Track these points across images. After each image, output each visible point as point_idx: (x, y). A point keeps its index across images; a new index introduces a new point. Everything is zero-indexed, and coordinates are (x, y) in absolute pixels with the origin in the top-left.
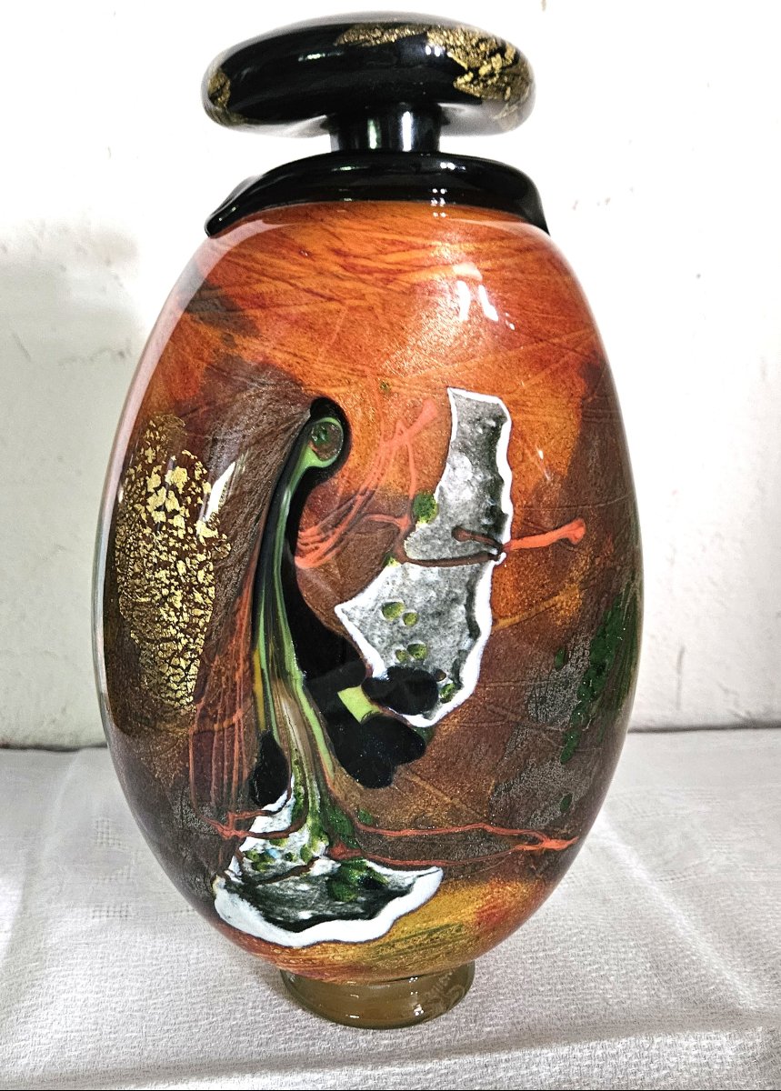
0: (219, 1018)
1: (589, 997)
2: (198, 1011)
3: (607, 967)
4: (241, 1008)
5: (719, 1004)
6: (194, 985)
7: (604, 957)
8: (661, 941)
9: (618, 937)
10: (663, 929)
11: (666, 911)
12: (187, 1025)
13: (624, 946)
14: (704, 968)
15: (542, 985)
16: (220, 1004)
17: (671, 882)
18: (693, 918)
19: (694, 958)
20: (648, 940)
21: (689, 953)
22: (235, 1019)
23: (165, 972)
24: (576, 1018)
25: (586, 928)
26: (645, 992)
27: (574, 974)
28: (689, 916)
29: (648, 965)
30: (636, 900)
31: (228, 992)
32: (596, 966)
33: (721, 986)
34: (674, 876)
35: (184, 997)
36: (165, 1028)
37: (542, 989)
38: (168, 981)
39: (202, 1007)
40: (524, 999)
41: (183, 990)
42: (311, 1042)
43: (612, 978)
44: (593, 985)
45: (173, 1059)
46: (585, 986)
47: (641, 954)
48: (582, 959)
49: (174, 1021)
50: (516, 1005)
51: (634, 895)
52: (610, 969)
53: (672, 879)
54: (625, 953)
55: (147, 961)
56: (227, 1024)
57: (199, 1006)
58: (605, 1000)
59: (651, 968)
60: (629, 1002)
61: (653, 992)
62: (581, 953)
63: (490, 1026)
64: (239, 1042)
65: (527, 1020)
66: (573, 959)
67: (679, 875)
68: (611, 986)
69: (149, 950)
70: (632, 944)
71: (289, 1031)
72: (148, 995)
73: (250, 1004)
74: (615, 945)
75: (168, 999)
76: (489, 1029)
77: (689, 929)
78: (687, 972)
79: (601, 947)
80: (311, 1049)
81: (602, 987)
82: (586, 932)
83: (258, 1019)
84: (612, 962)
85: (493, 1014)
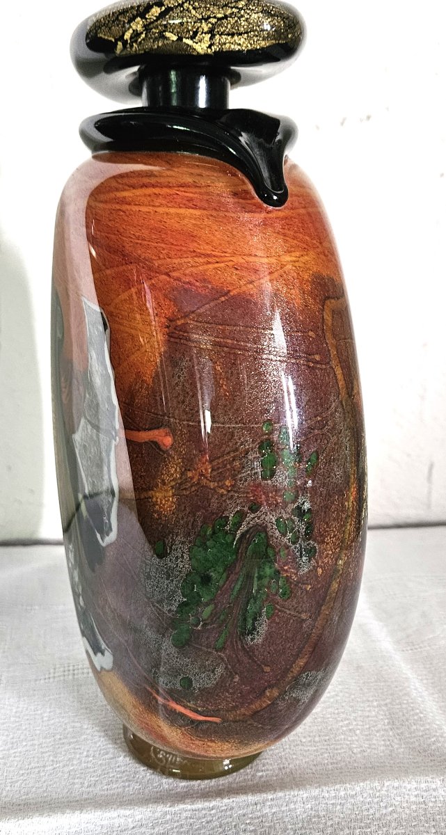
0: (61, 764)
1: (339, 747)
2: (46, 759)
3: (355, 723)
4: (78, 756)
5: (437, 753)
6: (45, 738)
7: (353, 715)
8: (398, 701)
9: (365, 699)
10: (401, 691)
11: (404, 676)
12: (37, 770)
13: (368, 706)
14: (429, 724)
15: (305, 737)
16: (63, 753)
17: (410, 651)
18: (425, 681)
19: (422, 715)
20: (388, 701)
21: (418, 711)
22: (73, 765)
23: (24, 728)
24: (328, 764)
25: (341, 692)
26: (383, 743)
27: (329, 728)
28: (421, 680)
29: (386, 721)
30: (381, 667)
31: (70, 744)
32: (347, 722)
33: (440, 738)
34: (413, 648)
35: (36, 747)
36: (21, 772)
37: (304, 740)
38: (26, 735)
39: (49, 756)
40: (290, 749)
41: (36, 742)
42: (127, 784)
43: (358, 732)
44: (343, 737)
45: (24, 797)
46: (337, 738)
47: (381, 713)
48: (336, 716)
49: (27, 767)
50: (283, 754)
51: (381, 663)
52: (357, 725)
53: (412, 650)
54: (369, 711)
55: (12, 719)
56: (66, 769)
57: (47, 754)
58: (350, 749)
59: (389, 723)
60: (369, 751)
61: (388, 743)
62: (336, 711)
63: (262, 771)
64: (74, 783)
65: (291, 766)
66: (329, 716)
67: (417, 647)
68: (357, 738)
69: (14, 710)
70: (375, 704)
71: (111, 775)
72: (11, 746)
73: (85, 753)
74: (362, 705)
75: (24, 749)
76: (260, 774)
77: (420, 690)
78: (414, 727)
79: (352, 707)
80: (127, 789)
81: (350, 739)
82: (341, 694)
83: (89, 765)
84: (359, 719)
85: (266, 761)
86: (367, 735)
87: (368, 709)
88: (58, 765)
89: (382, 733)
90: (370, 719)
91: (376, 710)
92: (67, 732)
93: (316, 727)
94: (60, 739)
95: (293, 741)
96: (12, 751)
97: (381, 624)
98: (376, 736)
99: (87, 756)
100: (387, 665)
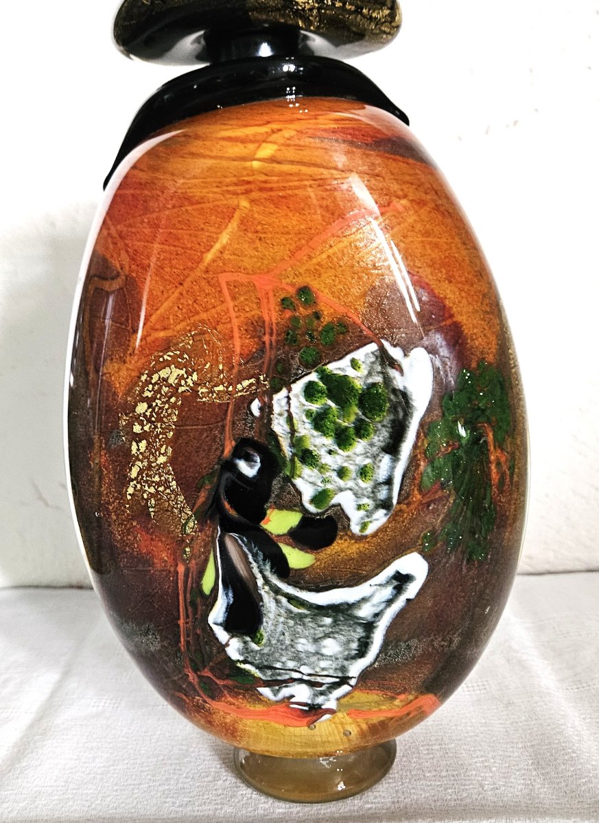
86: (505, 773)
87: (511, 750)
88: (154, 784)
89: (523, 772)
90: (511, 759)
91: (520, 751)
92: (172, 753)
93: (445, 762)
94: (163, 760)
95: (416, 775)
96: (112, 768)
97: (546, 662)
98: (515, 774)
99: (186, 778)
100: (543, 701)
